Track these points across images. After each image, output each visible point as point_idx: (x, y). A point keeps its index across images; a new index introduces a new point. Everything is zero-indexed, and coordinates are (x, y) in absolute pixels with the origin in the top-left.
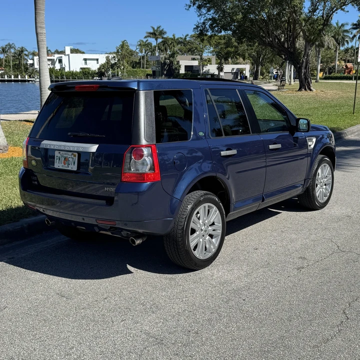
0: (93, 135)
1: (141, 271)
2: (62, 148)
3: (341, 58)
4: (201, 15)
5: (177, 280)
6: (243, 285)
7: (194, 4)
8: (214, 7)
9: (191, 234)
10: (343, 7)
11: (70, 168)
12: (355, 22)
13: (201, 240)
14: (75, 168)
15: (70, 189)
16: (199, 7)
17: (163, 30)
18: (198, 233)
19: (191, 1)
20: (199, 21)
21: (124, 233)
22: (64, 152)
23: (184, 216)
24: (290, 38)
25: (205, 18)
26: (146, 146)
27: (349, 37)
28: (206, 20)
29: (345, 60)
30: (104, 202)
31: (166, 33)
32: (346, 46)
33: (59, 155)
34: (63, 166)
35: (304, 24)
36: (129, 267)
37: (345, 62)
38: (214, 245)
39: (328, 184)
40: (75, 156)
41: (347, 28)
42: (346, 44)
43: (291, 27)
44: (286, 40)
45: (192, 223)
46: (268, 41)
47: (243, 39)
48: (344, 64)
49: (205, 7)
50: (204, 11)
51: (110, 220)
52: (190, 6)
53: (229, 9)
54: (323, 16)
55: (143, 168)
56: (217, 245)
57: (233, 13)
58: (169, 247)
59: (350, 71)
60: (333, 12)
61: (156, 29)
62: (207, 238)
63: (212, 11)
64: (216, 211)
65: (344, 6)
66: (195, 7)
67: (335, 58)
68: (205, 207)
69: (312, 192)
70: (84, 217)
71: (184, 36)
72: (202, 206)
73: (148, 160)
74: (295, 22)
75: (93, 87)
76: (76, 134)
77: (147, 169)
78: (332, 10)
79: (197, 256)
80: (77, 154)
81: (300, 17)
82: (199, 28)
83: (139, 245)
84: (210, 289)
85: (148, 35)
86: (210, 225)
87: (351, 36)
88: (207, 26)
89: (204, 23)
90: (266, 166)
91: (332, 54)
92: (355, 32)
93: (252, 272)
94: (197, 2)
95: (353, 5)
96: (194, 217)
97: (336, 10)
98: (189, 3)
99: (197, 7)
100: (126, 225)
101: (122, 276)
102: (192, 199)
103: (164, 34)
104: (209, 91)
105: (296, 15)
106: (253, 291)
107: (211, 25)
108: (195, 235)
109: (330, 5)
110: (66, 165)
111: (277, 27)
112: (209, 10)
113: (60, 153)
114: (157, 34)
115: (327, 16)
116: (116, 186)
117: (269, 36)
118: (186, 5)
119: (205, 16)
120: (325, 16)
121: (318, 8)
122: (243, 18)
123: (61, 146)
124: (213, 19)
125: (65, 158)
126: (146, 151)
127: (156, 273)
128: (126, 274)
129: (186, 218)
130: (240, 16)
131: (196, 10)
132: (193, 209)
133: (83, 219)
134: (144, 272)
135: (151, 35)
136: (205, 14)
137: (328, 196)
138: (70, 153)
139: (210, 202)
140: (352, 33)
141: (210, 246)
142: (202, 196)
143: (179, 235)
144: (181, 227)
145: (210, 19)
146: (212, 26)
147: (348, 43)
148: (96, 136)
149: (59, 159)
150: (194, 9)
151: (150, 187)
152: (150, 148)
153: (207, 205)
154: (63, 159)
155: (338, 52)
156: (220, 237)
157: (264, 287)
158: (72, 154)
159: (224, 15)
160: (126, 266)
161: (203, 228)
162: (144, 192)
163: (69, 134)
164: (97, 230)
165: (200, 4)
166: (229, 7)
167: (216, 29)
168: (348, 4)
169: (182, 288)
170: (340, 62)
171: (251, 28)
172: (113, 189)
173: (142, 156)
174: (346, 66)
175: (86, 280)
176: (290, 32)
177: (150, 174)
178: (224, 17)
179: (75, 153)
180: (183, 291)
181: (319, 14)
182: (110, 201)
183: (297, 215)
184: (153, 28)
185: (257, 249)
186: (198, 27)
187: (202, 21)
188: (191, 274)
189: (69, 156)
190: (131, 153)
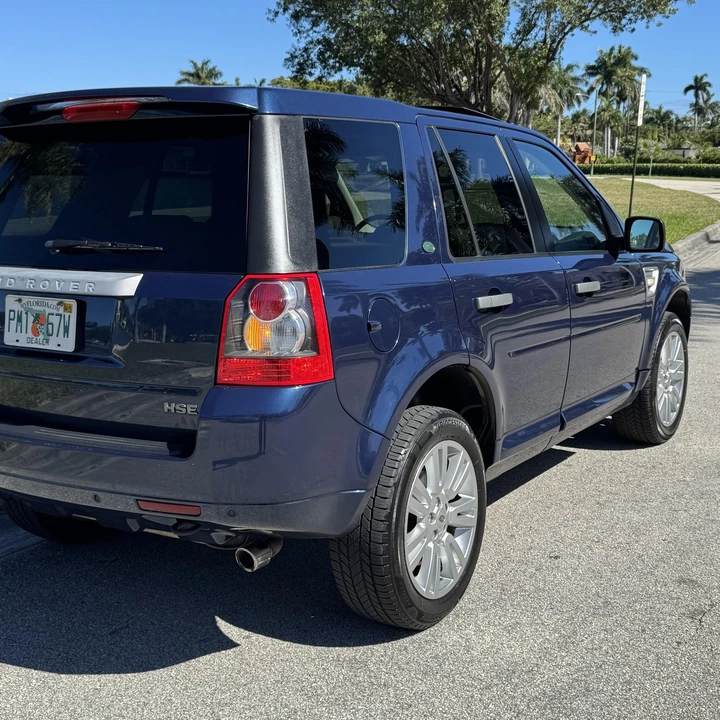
0: (123, 246)
1: (261, 637)
2: (29, 286)
3: (566, 133)
4: (300, 32)
5: (372, 667)
6: (565, 679)
7: (285, 10)
8: (326, 17)
9: (409, 531)
10: (586, 24)
11: (52, 346)
12: (593, 63)
13: (431, 545)
14: (68, 345)
15: (44, 405)
16: (296, 17)
17: (214, 69)
18: (422, 525)
19: (279, 4)
20: (296, 44)
21: (218, 537)
22: (33, 299)
23: (392, 481)
24: (480, 86)
25: (309, 39)
26: (290, 277)
27: (582, 92)
28: (311, 42)
29: (572, 137)
30: (161, 446)
31: (221, 74)
32: (576, 109)
33: (17, 307)
34: (30, 340)
35: (507, 58)
36: (223, 625)
37: (573, 140)
38: (460, 555)
39: (677, 381)
40: (68, 309)
41: (579, 72)
42: (575, 103)
43: (481, 63)
44: (474, 87)
45: (410, 499)
46: (437, 91)
47: (386, 84)
48: (570, 144)
49: (307, 16)
50: (306, 24)
51: (181, 503)
52: (277, 13)
53: (358, 21)
54: (544, 42)
55: (280, 343)
56: (466, 555)
57: (368, 29)
58: (346, 569)
59: (585, 158)
60: (566, 34)
61: (200, 65)
62: (444, 539)
63: (323, 26)
64: (465, 462)
65: (586, 20)
66: (288, 15)
67: (556, 131)
68: (440, 451)
69: (651, 401)
70: (99, 494)
71: (258, 83)
72: (434, 450)
73: (298, 317)
74: (492, 51)
75: (119, 107)
76: (71, 243)
77: (293, 348)
78: (563, 30)
79: (423, 590)
80: (74, 304)
81: (501, 41)
82: (297, 60)
83: (262, 569)
84: (477, 696)
85: (183, 77)
86: (450, 502)
87: (586, 89)
88: (312, 55)
89: (306, 50)
90: (570, 338)
91: (548, 123)
92: (592, 80)
93: (575, 632)
94: (291, 6)
95: (605, 20)
96: (416, 482)
97: (571, 29)
98: (274, 7)
99: (292, 16)
100: (232, 515)
101: (208, 657)
102: (408, 430)
103: (216, 76)
104: (436, 131)
105: (492, 37)
106: (603, 698)
107: (321, 53)
108: (416, 531)
109: (559, 19)
110: (41, 337)
111: (455, 62)
112: (315, 24)
113: (20, 300)
114: (203, 75)
115: (553, 41)
116: (201, 399)
117: (438, 77)
118: (270, 10)
119: (308, 35)
120: (549, 41)
121: (535, 25)
122: (386, 40)
123: (23, 279)
124: (326, 42)
125: (37, 317)
126: (291, 292)
127: (305, 643)
128: (218, 649)
129: (396, 485)
130: (381, 37)
131: (288, 23)
132: (414, 459)
133: (96, 498)
134: (269, 640)
135: (191, 78)
136: (308, 31)
137: (677, 410)
138: (53, 302)
139: (453, 438)
140: (587, 83)
141: (451, 559)
142: (433, 421)
143: (380, 538)
144: (385, 513)
145: (319, 42)
146: (323, 56)
147: (579, 102)
148: (136, 248)
149: (20, 320)
150: (284, 19)
151: (304, 401)
152: (302, 284)
153: (445, 445)
154: (31, 319)
155: (560, 120)
156: (473, 531)
157: (628, 682)
158: (60, 304)
159: (347, 34)
160: (215, 622)
161: (435, 512)
162: (285, 415)
163: (49, 243)
164: (134, 526)
165: (298, 9)
166: (359, 17)
167: (331, 62)
168: (594, 18)
169: (396, 696)
170: (564, 140)
171: (402, 62)
172: (191, 408)
173: (278, 307)
174: (577, 148)
175: (104, 677)
176: (480, 73)
177: (304, 360)
178: (347, 37)
179: (68, 301)
180: (402, 708)
181: (537, 36)
182: (182, 443)
183: (614, 458)
184: (195, 65)
185: (556, 557)
186: (293, 57)
187: (302, 45)
188: (406, 641)
189: (48, 311)
190: (245, 298)
